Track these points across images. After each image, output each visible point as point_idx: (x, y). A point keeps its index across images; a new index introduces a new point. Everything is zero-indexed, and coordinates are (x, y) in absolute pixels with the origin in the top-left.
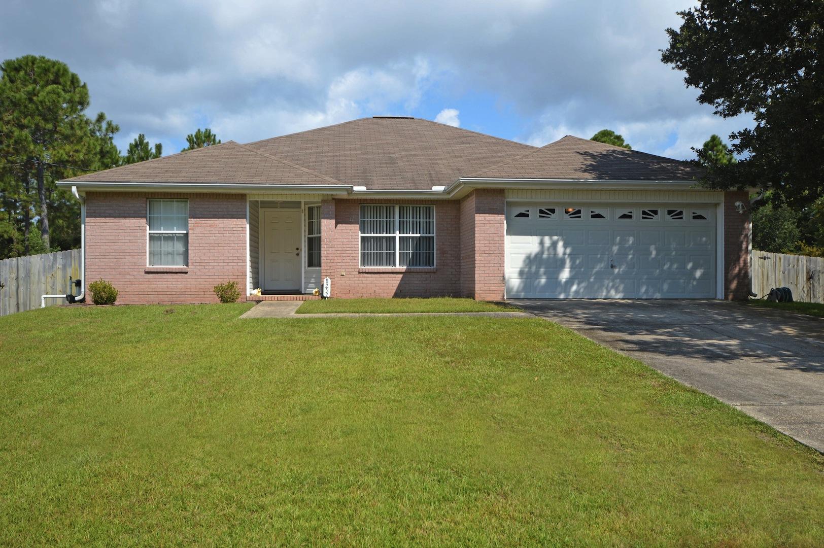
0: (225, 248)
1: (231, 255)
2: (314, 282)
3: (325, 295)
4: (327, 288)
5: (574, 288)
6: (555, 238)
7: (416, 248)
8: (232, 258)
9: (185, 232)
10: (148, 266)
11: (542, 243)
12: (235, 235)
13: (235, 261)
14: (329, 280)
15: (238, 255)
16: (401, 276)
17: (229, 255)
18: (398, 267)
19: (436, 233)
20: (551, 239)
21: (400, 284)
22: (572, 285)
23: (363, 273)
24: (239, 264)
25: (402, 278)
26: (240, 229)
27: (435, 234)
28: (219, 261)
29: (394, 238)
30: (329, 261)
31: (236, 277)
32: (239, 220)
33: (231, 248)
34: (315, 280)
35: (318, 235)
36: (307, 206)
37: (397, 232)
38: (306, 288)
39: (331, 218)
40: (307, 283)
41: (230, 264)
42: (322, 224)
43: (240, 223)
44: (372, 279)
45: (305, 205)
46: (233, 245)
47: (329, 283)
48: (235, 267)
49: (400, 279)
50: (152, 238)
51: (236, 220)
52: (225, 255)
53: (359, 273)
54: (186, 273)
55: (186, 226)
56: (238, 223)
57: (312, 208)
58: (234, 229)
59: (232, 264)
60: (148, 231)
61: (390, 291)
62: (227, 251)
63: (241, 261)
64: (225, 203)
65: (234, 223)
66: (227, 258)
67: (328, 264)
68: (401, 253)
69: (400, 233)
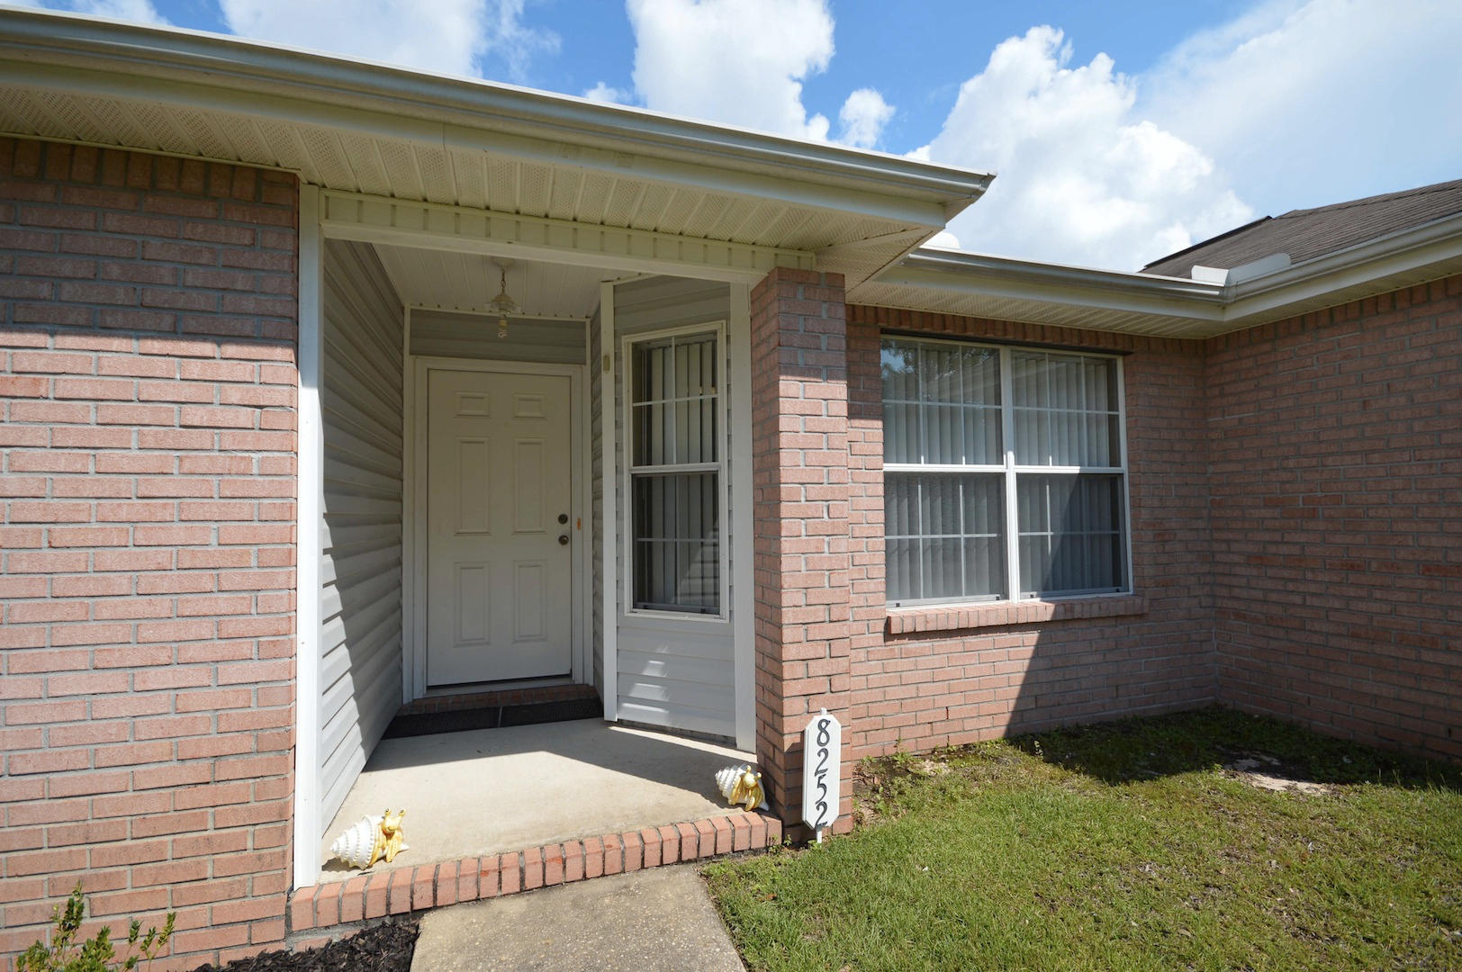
0: (110, 558)
1: (163, 606)
2: (656, 674)
3: (810, 815)
4: (820, 773)
7: (1071, 519)
8: (169, 631)
12: (202, 461)
13: (193, 651)
14: (835, 728)
15: (223, 603)
16: (1032, 637)
17: (140, 606)
18: (1024, 602)
19: (1130, 461)
21: (1029, 672)
23: (902, 636)
24: (232, 673)
25: (1038, 647)
26: (245, 417)
27: (1124, 468)
28: (52, 659)
29: (1001, 478)
30: (821, 613)
31: (200, 770)
32: (231, 350)
33: (162, 556)
35: (707, 466)
36: (628, 340)
37: (1010, 456)
38: (620, 699)
39: (830, 376)
40: (627, 678)
41: (154, 678)
42: (785, 405)
43: (242, 371)
44: (936, 661)
45: (616, 335)
46: (179, 533)
47: (835, 747)
48: (194, 700)
49: (1029, 652)
51: (207, 348)
52: (107, 608)
53: (888, 635)
56: (225, 370)
57: (650, 352)
58: (196, 415)
59: (167, 677)
61: (993, 708)
62: (122, 583)
63: (247, 648)
64: (112, 222)
65: (195, 369)
66: (119, 632)
67: (815, 632)
68: (1022, 540)
69: (1018, 462)
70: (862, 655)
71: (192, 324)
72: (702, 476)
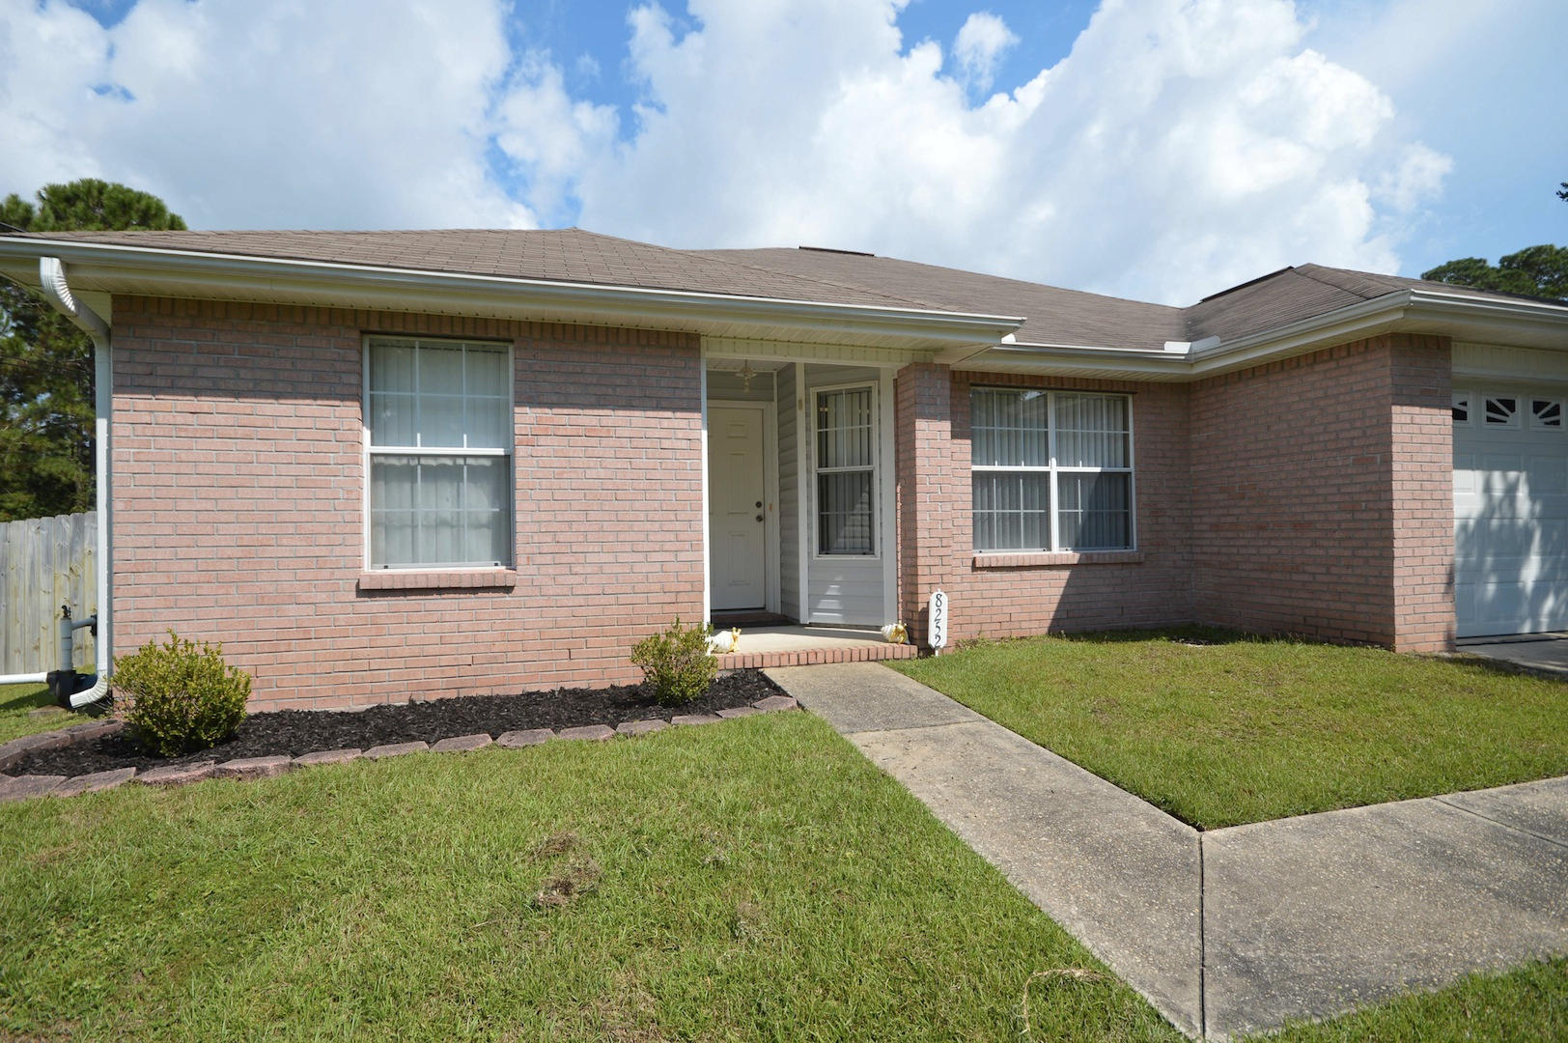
0: (637, 505)
1: (656, 527)
2: (835, 593)
3: (932, 641)
4: (937, 620)
5: (1549, 604)
6: (1512, 475)
7: (1094, 502)
8: (659, 537)
9: (500, 452)
10: (371, 572)
11: (1488, 489)
12: (669, 464)
13: (667, 547)
14: (945, 598)
15: (678, 526)
16: (1066, 574)
17: (648, 526)
18: (1060, 551)
19: (1136, 464)
20: (1505, 477)
21: (1063, 596)
22: (1545, 596)
23: (983, 569)
24: (682, 556)
25: (1070, 576)
26: (684, 444)
27: (1132, 468)
28: (618, 547)
29: (1047, 475)
30: (937, 543)
31: (669, 598)
32: (678, 414)
33: (656, 505)
34: (839, 590)
35: (865, 468)
36: (814, 391)
37: (1053, 461)
38: (811, 610)
39: (942, 419)
40: (815, 598)
41: (654, 557)
43: (683, 424)
44: (1003, 586)
45: (807, 388)
46: (661, 495)
47: (945, 608)
48: (668, 567)
49: (1063, 583)
50: (382, 470)
51: (669, 414)
52: (637, 526)
53: (975, 568)
54: (508, 589)
55: (504, 431)
56: (676, 424)
57: (826, 397)
58: (666, 444)
59: (659, 557)
60: (368, 448)
61: (1039, 616)
62: (642, 516)
63: (687, 546)
64: (633, 361)
65: (665, 423)
66: (642, 537)
67: (934, 552)
68: (1061, 516)
69: (1060, 464)
70: (958, 579)
71: (664, 404)
72: (861, 474)
